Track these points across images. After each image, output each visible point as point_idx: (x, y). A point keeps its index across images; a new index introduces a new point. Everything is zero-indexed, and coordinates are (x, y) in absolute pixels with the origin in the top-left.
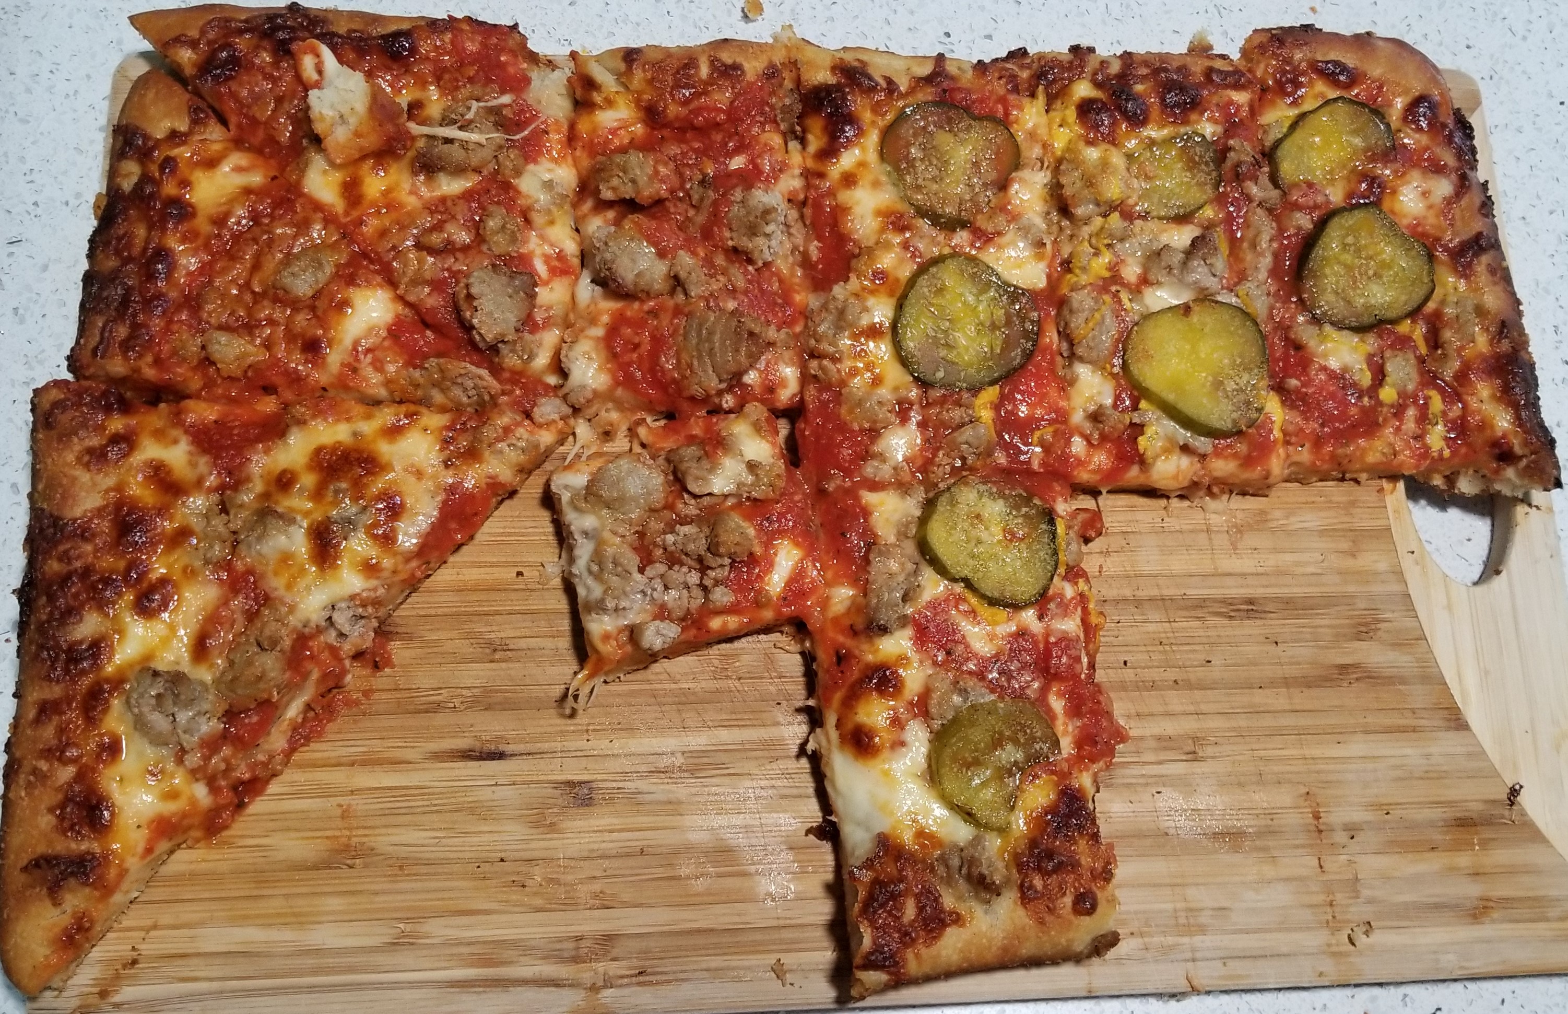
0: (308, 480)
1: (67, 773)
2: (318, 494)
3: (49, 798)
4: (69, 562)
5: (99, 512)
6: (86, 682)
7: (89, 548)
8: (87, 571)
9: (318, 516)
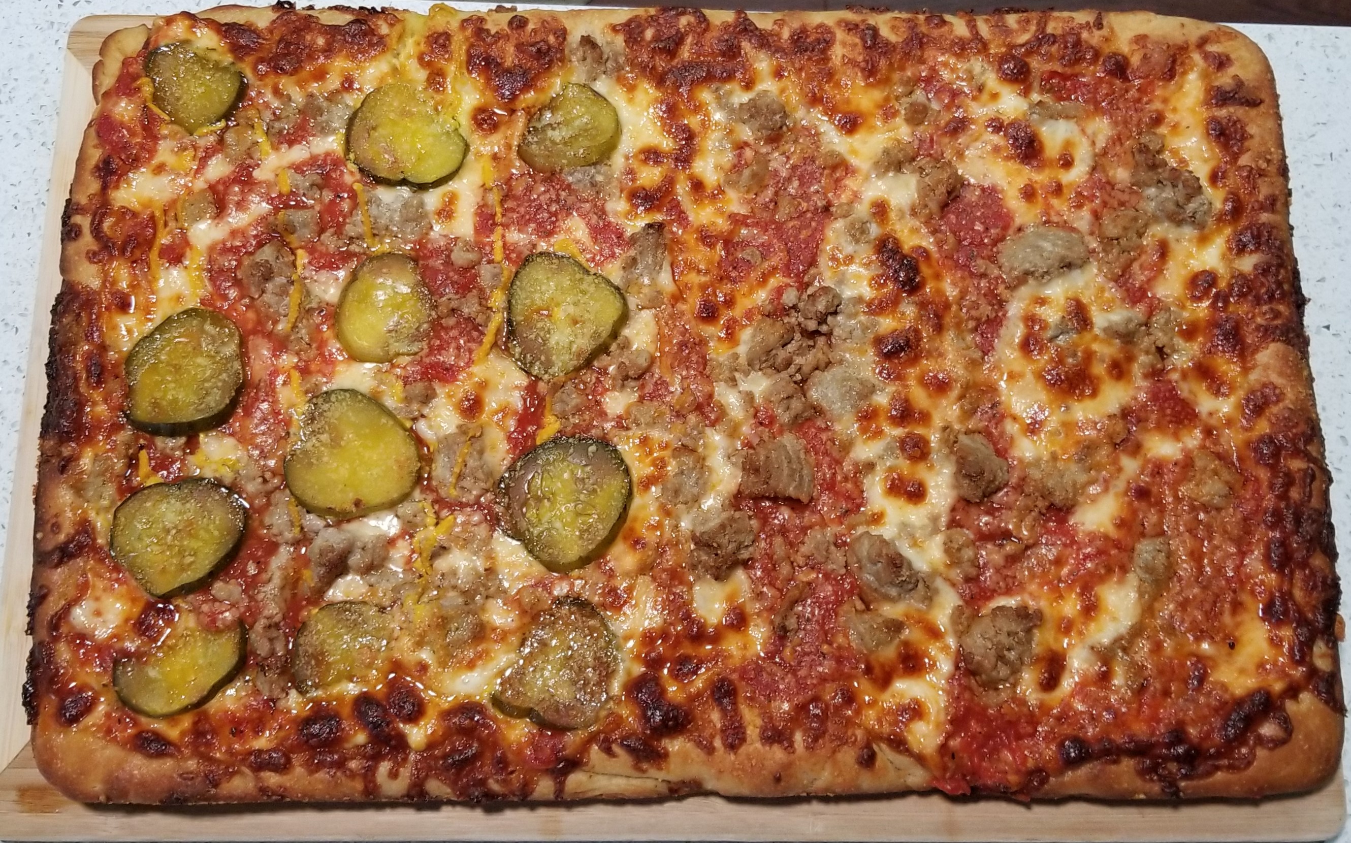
0: (1099, 369)
1: (1244, 160)
2: (1089, 356)
3: (1253, 144)
4: (1272, 310)
5: (1256, 350)
6: (1244, 222)
7: (1259, 320)
8: (1258, 301)
9: (1087, 336)
